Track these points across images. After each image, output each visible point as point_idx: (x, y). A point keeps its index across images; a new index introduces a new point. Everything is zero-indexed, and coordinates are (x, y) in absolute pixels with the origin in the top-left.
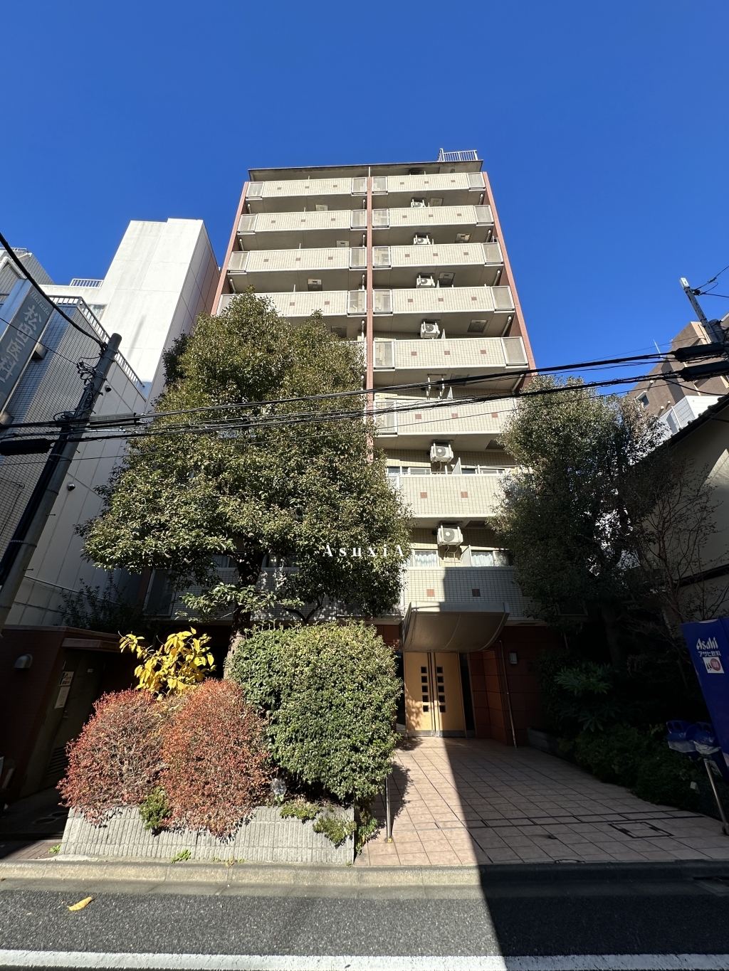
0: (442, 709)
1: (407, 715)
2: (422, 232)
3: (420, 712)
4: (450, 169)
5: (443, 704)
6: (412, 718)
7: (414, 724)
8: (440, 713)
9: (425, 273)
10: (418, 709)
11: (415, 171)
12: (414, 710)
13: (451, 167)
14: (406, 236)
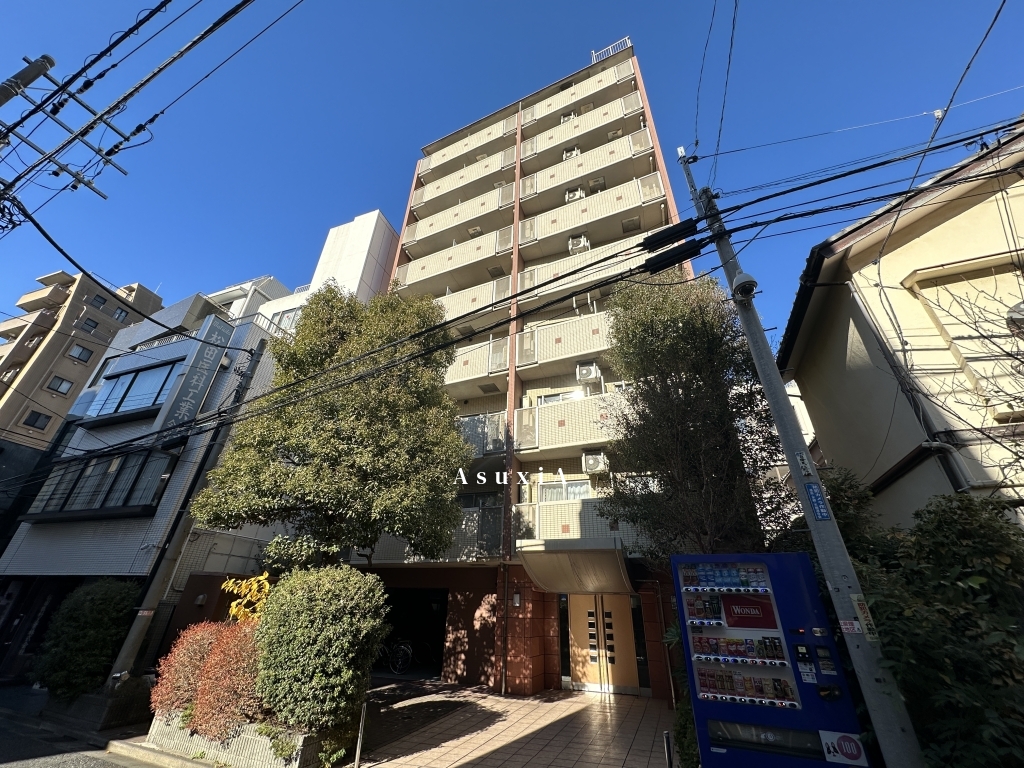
0: (612, 660)
1: (572, 665)
2: (569, 147)
3: (586, 661)
4: (600, 68)
5: (613, 654)
6: (577, 668)
7: (580, 675)
8: (609, 665)
9: (572, 187)
10: (585, 657)
11: (564, 87)
12: (580, 659)
13: (603, 66)
14: (554, 156)
